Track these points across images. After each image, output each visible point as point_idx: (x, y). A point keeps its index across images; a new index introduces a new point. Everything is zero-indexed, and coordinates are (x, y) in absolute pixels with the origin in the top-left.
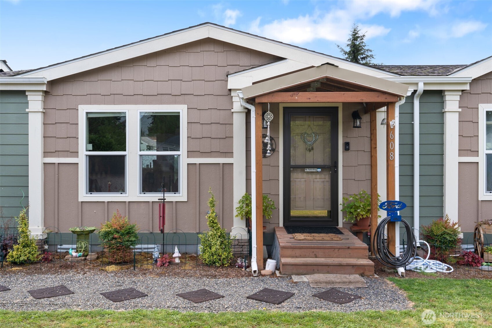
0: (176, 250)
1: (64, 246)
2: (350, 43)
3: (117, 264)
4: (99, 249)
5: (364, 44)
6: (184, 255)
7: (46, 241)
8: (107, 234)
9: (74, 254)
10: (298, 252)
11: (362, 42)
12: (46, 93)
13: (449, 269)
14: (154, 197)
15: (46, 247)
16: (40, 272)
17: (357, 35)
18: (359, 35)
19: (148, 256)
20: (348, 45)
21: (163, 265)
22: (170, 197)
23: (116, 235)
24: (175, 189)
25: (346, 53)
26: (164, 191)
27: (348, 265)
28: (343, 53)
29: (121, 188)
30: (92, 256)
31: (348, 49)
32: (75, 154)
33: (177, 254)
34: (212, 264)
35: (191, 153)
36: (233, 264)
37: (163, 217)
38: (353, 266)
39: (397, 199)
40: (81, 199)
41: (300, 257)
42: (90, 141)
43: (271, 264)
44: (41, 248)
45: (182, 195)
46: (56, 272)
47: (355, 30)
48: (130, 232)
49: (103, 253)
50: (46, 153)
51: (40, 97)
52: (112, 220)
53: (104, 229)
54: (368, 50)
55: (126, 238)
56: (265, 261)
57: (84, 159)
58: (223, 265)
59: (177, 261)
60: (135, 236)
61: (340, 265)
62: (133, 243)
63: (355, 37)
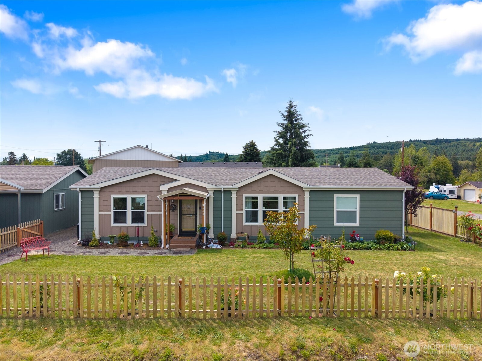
0: (142, 242)
1: (107, 241)
2: (287, 110)
3: (123, 246)
4: (118, 242)
5: (296, 111)
6: (144, 244)
7: (100, 240)
8: (120, 237)
9: (110, 244)
10: (175, 242)
11: (295, 110)
12: (100, 191)
13: (220, 246)
14: (136, 225)
15: (100, 241)
16: (100, 248)
17: (292, 105)
18: (293, 105)
19: (133, 244)
20: (286, 111)
21: (137, 247)
22: (141, 225)
23: (122, 238)
24: (143, 222)
25: (284, 116)
26: (139, 223)
27: (188, 246)
28: (283, 116)
29: (125, 222)
30: (115, 244)
31: (286, 114)
32: (110, 211)
33: (142, 243)
34: (152, 246)
35: (148, 211)
36: (158, 246)
37: (138, 231)
38: (189, 246)
39: (205, 227)
40: (111, 226)
41: (176, 244)
42: (115, 206)
43: (168, 246)
44: (99, 242)
45: (145, 224)
46: (104, 248)
47: (291, 102)
48: (127, 237)
49: (119, 243)
50: (100, 211)
51: (98, 192)
52: (122, 233)
53: (119, 236)
54: (299, 115)
55: (126, 239)
56: (166, 244)
57: (113, 212)
58: (155, 247)
59: (142, 245)
60: (129, 238)
61: (186, 246)
62: (128, 240)
63: (291, 106)
